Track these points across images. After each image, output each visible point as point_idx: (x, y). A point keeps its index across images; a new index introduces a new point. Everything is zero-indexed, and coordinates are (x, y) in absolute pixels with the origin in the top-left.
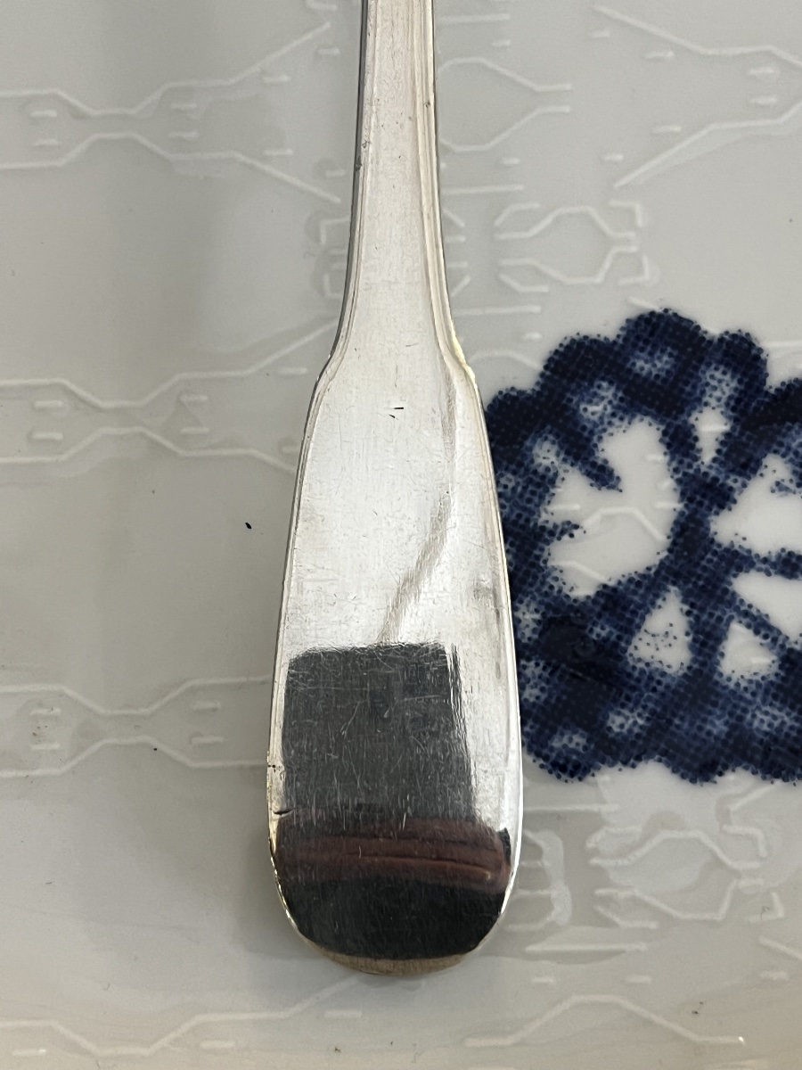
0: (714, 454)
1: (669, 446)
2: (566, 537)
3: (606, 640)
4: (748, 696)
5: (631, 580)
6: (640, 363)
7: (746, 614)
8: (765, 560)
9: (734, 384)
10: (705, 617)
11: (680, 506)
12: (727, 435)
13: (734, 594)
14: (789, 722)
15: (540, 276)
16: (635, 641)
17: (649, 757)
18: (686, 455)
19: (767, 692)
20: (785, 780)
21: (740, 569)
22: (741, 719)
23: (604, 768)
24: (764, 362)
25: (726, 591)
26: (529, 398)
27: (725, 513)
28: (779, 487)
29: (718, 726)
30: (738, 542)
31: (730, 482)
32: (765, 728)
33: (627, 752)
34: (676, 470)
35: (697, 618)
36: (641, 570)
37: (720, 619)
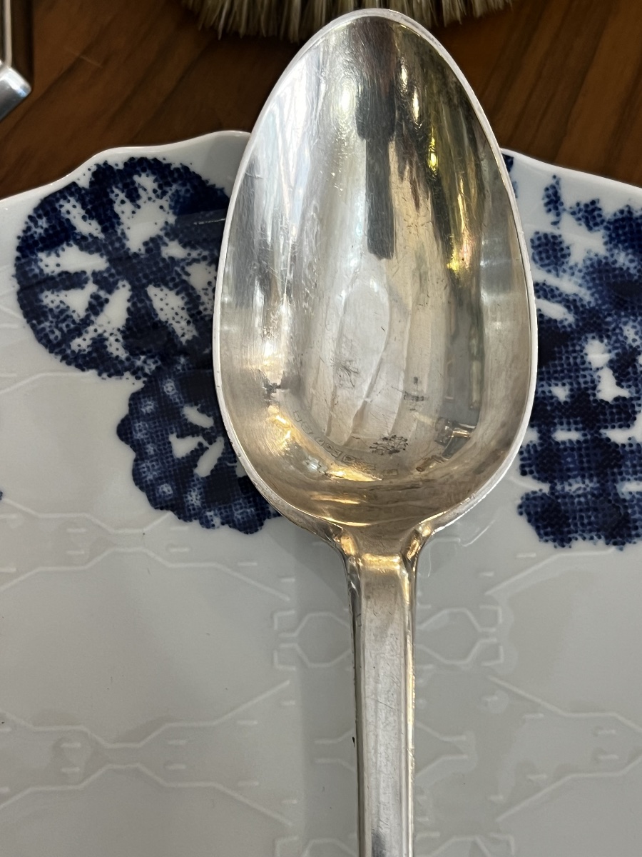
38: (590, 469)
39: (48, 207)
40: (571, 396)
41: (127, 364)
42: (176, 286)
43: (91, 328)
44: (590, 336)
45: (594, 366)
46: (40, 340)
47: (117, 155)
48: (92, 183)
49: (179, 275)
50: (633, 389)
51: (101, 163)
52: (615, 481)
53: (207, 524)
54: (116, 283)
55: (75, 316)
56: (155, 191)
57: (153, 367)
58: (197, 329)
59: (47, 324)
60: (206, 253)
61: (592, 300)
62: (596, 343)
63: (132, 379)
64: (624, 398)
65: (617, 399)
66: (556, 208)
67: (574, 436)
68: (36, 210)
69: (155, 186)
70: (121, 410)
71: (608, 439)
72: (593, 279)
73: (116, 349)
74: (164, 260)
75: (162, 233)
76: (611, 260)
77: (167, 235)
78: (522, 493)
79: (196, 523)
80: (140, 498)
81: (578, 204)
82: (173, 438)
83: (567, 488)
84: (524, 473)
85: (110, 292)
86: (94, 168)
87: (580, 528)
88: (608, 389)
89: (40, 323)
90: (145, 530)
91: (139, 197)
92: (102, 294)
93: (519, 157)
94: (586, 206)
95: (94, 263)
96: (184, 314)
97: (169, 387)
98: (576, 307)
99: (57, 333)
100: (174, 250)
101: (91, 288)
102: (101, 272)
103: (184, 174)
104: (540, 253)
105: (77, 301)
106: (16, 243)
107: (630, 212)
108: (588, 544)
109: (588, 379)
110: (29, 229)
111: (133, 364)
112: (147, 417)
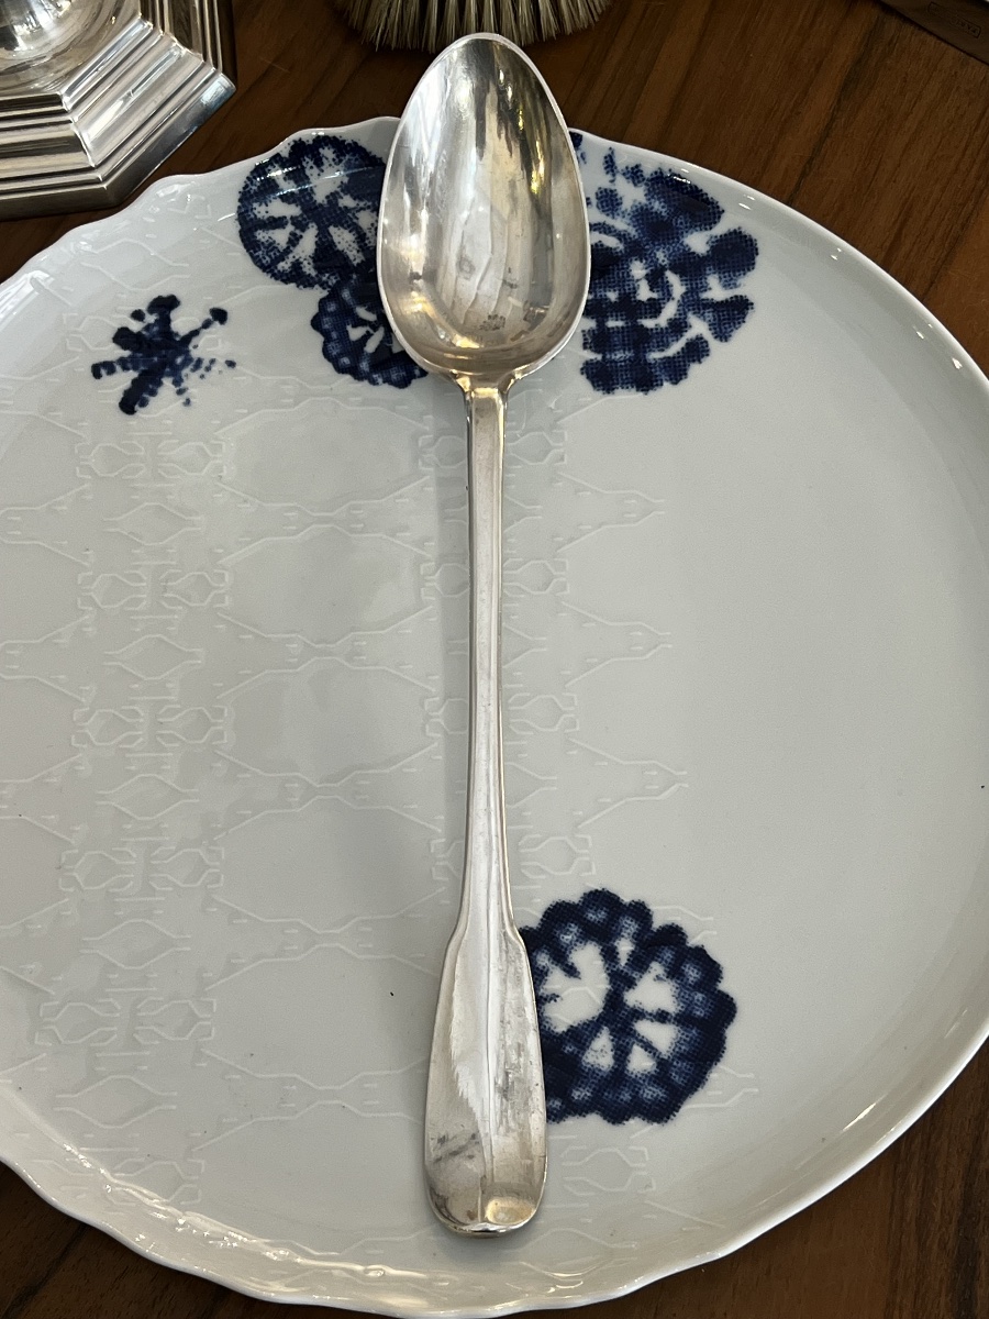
0: (626, 961)
1: (604, 956)
2: (552, 1002)
3: (572, 1053)
4: (641, 1082)
5: (585, 1024)
6: (590, 915)
7: (641, 1041)
8: (651, 1014)
9: (637, 926)
10: (621, 1042)
11: (609, 987)
12: (633, 952)
13: (635, 1031)
14: (661, 1095)
15: (542, 871)
16: (587, 1054)
17: (592, 1112)
18: (613, 961)
19: (650, 1080)
20: (659, 1122)
21: (638, 1018)
22: (637, 1093)
23: (570, 1117)
24: (651, 916)
25: (631, 1029)
26: (535, 931)
27: (631, 991)
28: (658, 978)
29: (626, 1096)
30: (637, 1005)
31: (634, 975)
32: (649, 1097)
33: (581, 1109)
34: (608, 969)
35: (617, 1043)
36: (590, 1019)
37: (628, 1043)
38: (629, 344)
39: (260, 170)
40: (619, 298)
41: (317, 279)
42: (349, 226)
43: (291, 256)
44: (634, 258)
45: (636, 278)
46: (256, 264)
47: (308, 134)
48: (290, 154)
49: (351, 219)
50: (661, 293)
51: (297, 139)
52: (645, 352)
53: (374, 382)
54: (307, 224)
55: (279, 247)
56: (334, 160)
57: (334, 281)
58: (364, 255)
59: (260, 253)
60: (370, 204)
61: (636, 234)
62: (638, 263)
63: (320, 289)
64: (654, 299)
65: (649, 300)
66: (613, 171)
67: (620, 324)
68: (252, 173)
69: (334, 156)
70: (314, 310)
71: (642, 326)
72: (637, 220)
73: (309, 269)
74: (340, 208)
75: (339, 190)
76: (649, 207)
77: (342, 191)
78: (583, 361)
79: (366, 382)
80: (328, 367)
81: (627, 168)
82: (349, 328)
83: (613, 357)
84: (585, 348)
85: (303, 231)
86: (292, 144)
87: (620, 381)
88: (644, 293)
89: (255, 252)
90: (333, 386)
91: (322, 164)
92: (298, 232)
93: (586, 135)
94: (632, 169)
95: (292, 210)
96: (355, 246)
97: (346, 294)
98: (625, 239)
99: (268, 259)
100: (347, 201)
101: (290, 228)
102: (297, 217)
103: (355, 148)
104: (602, 202)
105: (281, 237)
106: (238, 196)
107: (661, 173)
108: (625, 391)
109: (631, 286)
110: (247, 186)
111: (320, 279)
112: (331, 314)
